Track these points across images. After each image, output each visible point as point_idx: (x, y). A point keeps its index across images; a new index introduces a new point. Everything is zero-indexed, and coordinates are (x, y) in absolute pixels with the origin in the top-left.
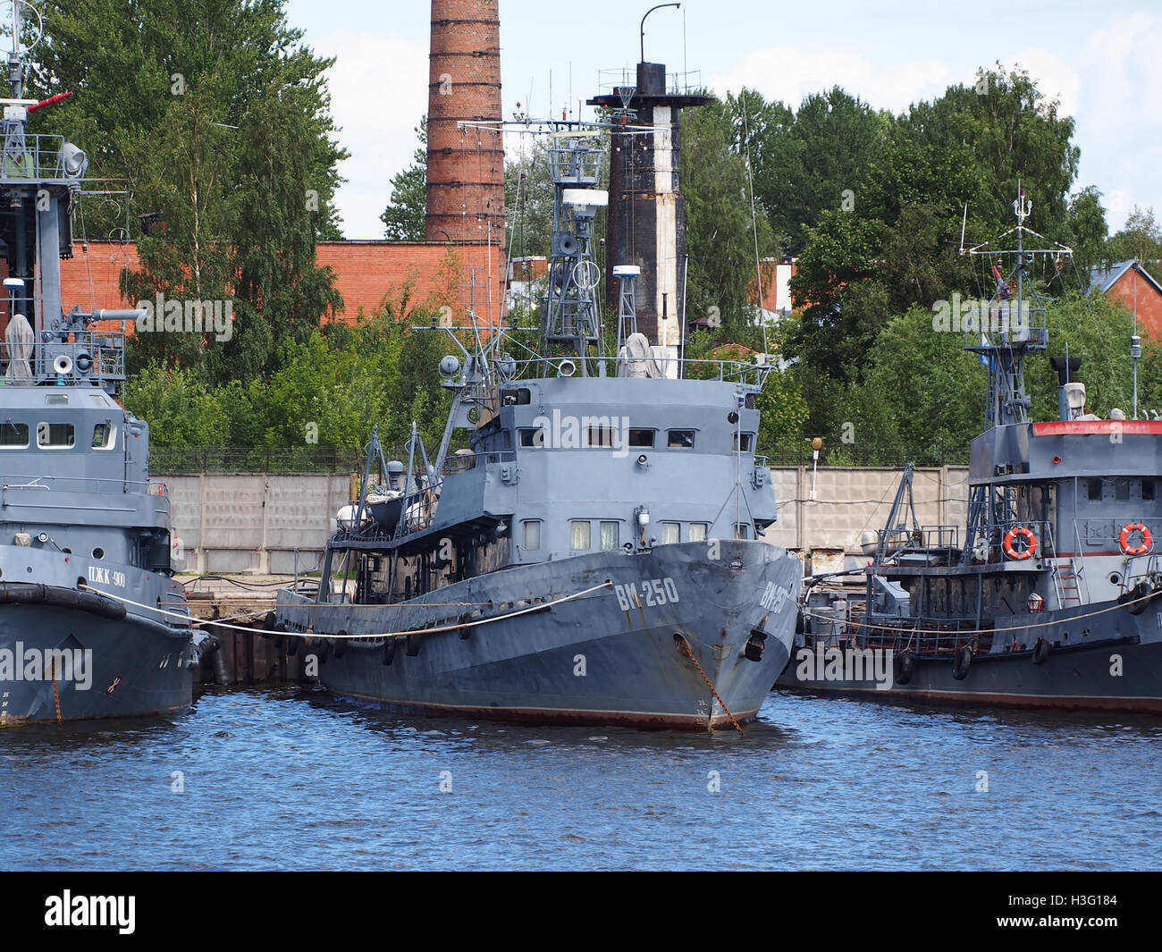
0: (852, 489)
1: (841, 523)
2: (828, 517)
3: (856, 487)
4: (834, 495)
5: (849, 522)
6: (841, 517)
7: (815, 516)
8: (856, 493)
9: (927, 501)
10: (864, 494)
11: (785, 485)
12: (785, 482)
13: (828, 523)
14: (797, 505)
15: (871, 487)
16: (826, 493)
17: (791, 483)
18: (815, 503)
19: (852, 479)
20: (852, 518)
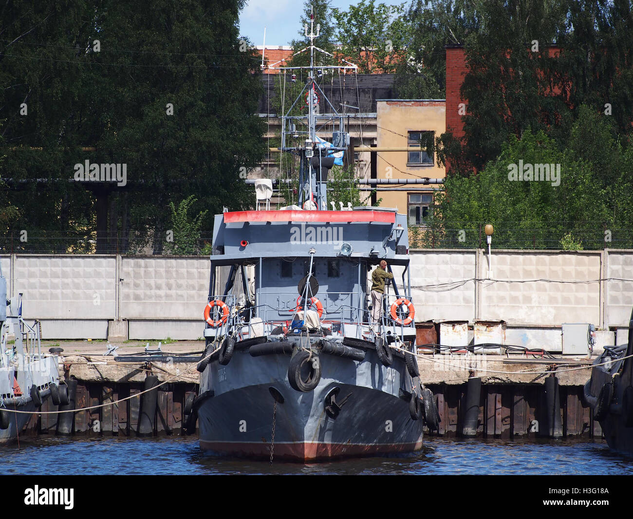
0: (524, 269)
1: (514, 299)
2: (502, 293)
3: (528, 268)
4: (508, 274)
5: (521, 298)
6: (513, 293)
7: (491, 293)
8: (527, 273)
9: (590, 280)
10: (534, 273)
11: (466, 266)
12: (466, 263)
13: (502, 299)
14: (475, 283)
15: (540, 268)
16: (501, 272)
17: (471, 264)
18: (491, 282)
19: (524, 260)
20: (524, 296)
